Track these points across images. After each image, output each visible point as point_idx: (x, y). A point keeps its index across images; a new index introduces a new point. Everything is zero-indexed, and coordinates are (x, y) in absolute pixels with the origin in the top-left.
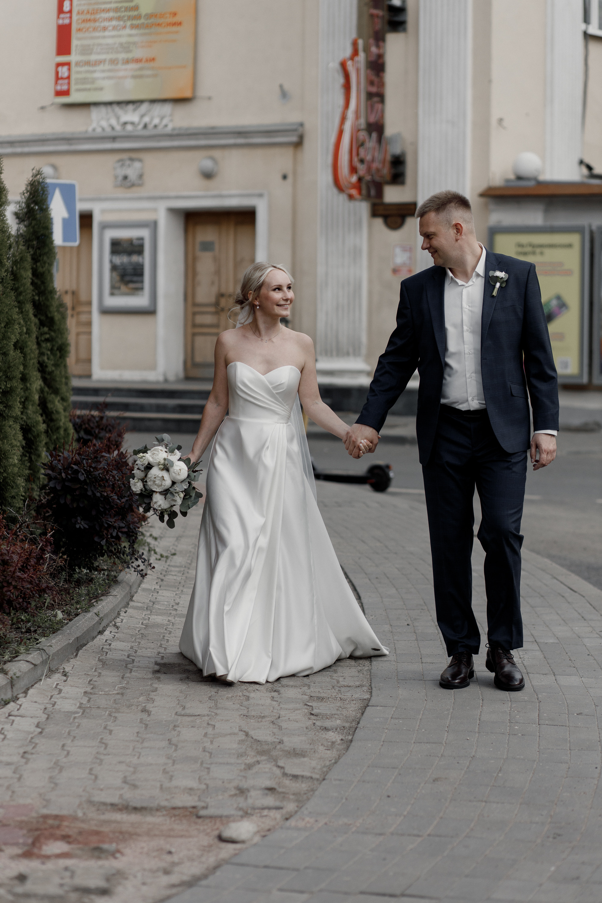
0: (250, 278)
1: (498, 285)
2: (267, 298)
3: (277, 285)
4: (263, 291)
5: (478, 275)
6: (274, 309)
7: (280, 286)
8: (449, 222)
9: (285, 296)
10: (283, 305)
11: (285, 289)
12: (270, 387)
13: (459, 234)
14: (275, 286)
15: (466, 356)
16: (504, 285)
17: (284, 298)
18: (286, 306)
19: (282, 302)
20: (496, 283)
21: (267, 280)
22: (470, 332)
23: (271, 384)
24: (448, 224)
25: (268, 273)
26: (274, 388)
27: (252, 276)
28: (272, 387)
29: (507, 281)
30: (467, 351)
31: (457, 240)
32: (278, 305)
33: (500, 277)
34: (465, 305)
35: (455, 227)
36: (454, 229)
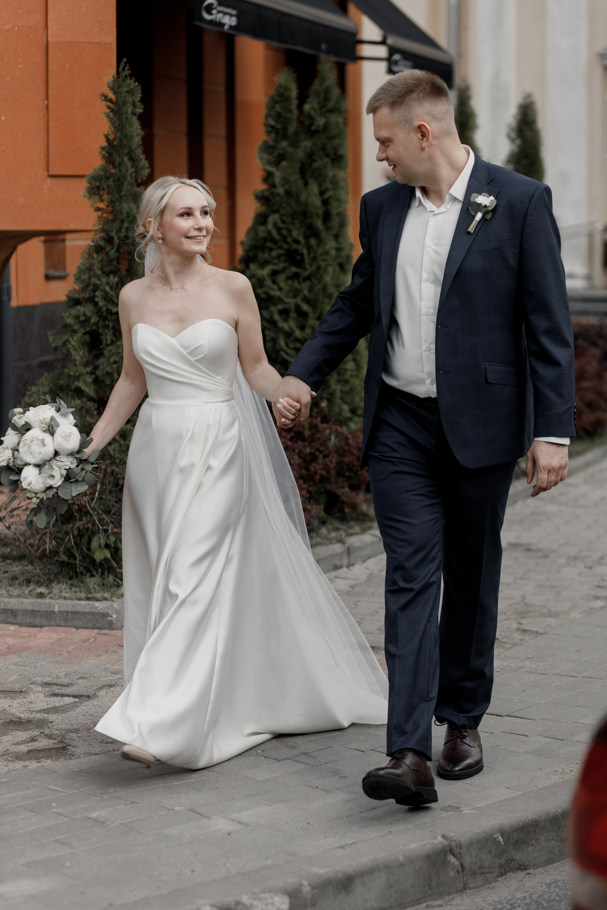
0: (149, 200)
1: (479, 216)
2: (172, 227)
3: (185, 208)
4: (167, 217)
5: (455, 199)
6: (181, 244)
7: (189, 208)
8: (408, 121)
9: (197, 224)
10: (195, 237)
11: (197, 213)
12: (185, 353)
13: (425, 139)
14: (181, 208)
15: (423, 318)
16: (489, 217)
17: (196, 227)
18: (199, 238)
19: (194, 233)
20: (477, 213)
21: (171, 201)
22: (432, 282)
23: (186, 348)
24: (407, 125)
25: (173, 192)
26: (191, 353)
27: (151, 197)
28: (187, 353)
29: (494, 211)
30: (424, 310)
31: (423, 149)
32: (188, 237)
33: (483, 205)
34: (429, 242)
35: (418, 130)
36: (417, 132)
